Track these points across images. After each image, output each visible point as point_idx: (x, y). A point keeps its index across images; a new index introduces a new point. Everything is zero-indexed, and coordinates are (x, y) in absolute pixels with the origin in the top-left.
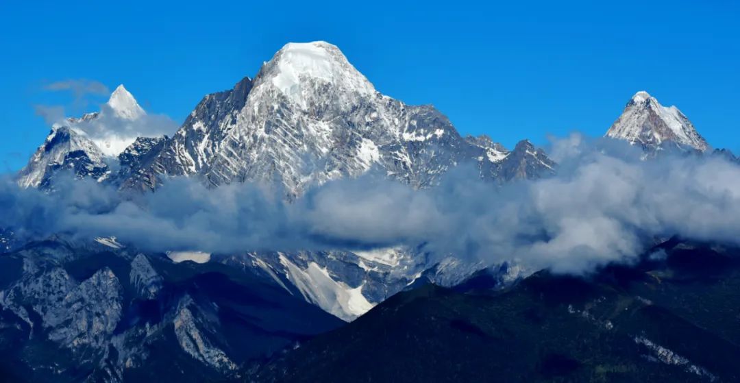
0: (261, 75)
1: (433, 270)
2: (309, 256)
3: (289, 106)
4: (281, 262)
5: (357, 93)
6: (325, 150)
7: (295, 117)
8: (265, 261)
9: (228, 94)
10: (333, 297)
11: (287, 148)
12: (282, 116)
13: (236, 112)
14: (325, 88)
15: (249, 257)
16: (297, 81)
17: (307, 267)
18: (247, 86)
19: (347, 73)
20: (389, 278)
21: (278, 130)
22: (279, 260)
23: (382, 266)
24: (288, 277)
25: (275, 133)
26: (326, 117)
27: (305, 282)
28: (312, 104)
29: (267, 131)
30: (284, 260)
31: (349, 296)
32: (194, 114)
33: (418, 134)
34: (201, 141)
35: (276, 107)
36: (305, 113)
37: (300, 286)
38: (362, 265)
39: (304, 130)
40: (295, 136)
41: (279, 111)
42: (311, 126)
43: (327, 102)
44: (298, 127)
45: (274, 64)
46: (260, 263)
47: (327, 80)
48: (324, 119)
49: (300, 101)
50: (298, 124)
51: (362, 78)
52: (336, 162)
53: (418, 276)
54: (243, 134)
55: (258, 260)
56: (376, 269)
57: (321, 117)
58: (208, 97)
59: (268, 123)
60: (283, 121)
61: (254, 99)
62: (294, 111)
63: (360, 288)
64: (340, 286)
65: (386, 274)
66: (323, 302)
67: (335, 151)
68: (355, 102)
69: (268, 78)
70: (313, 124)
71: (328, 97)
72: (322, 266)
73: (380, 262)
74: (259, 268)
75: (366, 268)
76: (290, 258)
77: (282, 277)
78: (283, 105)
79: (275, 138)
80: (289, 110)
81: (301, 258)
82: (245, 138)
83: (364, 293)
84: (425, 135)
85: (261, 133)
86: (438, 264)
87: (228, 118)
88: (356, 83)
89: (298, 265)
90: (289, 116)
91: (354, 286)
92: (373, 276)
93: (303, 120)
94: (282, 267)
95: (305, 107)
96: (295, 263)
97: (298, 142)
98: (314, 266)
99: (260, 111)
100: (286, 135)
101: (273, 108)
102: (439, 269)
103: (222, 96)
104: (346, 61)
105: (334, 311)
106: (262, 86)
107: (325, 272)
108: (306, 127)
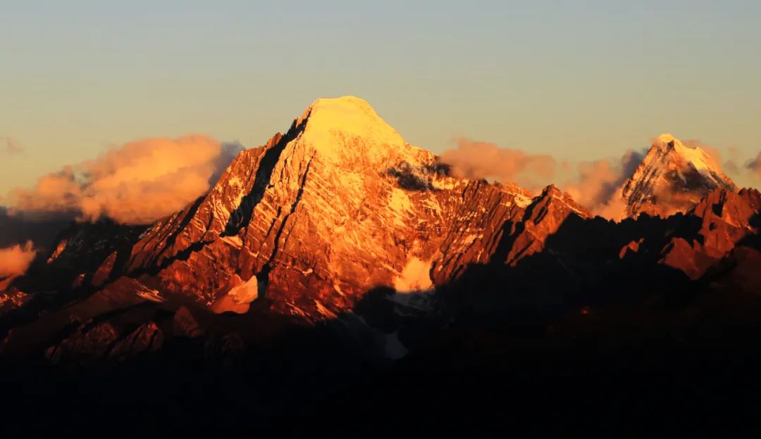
2: (346, 303)
3: (320, 159)
4: (319, 310)
5: (386, 146)
6: (357, 201)
7: (327, 170)
8: (303, 310)
9: (261, 150)
11: (321, 200)
12: (315, 169)
14: (356, 141)
15: (288, 306)
16: (328, 135)
19: (376, 126)
21: (311, 183)
22: (317, 308)
23: (415, 311)
26: (357, 168)
28: (343, 157)
30: (321, 308)
31: (386, 341)
32: (230, 170)
33: (447, 183)
34: (237, 195)
35: (309, 160)
36: (337, 166)
38: (396, 310)
39: (336, 183)
40: (328, 188)
41: (311, 165)
42: (342, 178)
43: (358, 154)
44: (330, 180)
45: (305, 119)
46: (298, 310)
47: (357, 134)
48: (355, 170)
49: (332, 154)
50: (330, 177)
51: (390, 130)
52: (368, 211)
55: (296, 308)
56: (410, 315)
57: (352, 169)
58: (242, 153)
59: (302, 177)
60: (316, 174)
61: (288, 154)
62: (326, 164)
63: (395, 334)
67: (367, 202)
68: (385, 153)
69: (300, 134)
70: (344, 176)
71: (358, 150)
73: (415, 307)
74: (298, 317)
75: (401, 314)
78: (314, 158)
80: (322, 164)
81: (337, 305)
82: (280, 191)
84: (454, 183)
85: (295, 186)
88: (385, 136)
89: (335, 313)
90: (322, 168)
93: (335, 173)
95: (337, 160)
96: (332, 311)
97: (331, 193)
99: (293, 165)
100: (319, 187)
101: (305, 162)
103: (256, 152)
104: (375, 114)
106: (294, 141)
108: (337, 179)
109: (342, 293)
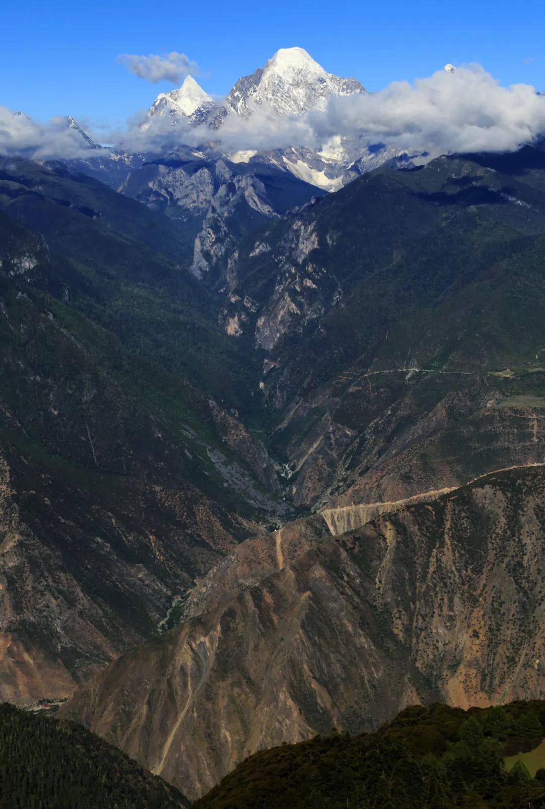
0: (267, 66)
1: (359, 161)
2: (298, 157)
3: (283, 82)
5: (316, 74)
6: (302, 103)
7: (286, 87)
8: (277, 161)
9: (251, 77)
10: (311, 177)
11: (284, 103)
12: (280, 86)
13: (255, 86)
14: (300, 71)
15: (268, 159)
16: (286, 69)
17: (297, 163)
18: (260, 73)
19: (310, 63)
20: (337, 166)
21: (279, 94)
22: (283, 160)
23: (333, 160)
24: (288, 168)
25: (277, 96)
26: (301, 86)
27: (296, 170)
28: (294, 80)
29: (273, 95)
30: (285, 160)
31: (318, 177)
32: (234, 88)
33: (347, 93)
34: (239, 101)
35: (277, 82)
36: (291, 85)
37: (294, 172)
38: (323, 160)
39: (291, 94)
40: (287, 97)
41: (278, 84)
42: (294, 91)
43: (302, 78)
44: (288, 92)
45: (274, 60)
46: (274, 161)
47: (301, 67)
49: (288, 78)
51: (318, 65)
52: (307, 109)
53: (353, 164)
54: (261, 97)
55: (272, 160)
56: (330, 162)
57: (299, 86)
58: (241, 79)
59: (273, 91)
60: (281, 90)
61: (265, 78)
62: (285, 83)
63: (323, 172)
64: (313, 171)
65: (336, 164)
66: (306, 179)
67: (307, 104)
68: (315, 78)
69: (271, 67)
71: (302, 76)
72: (304, 162)
73: (333, 158)
74: (273, 164)
75: (326, 162)
76: (288, 159)
77: (285, 168)
78: (280, 81)
79: (277, 98)
80: (283, 84)
81: (293, 158)
82: (262, 99)
83: (326, 174)
84: (351, 92)
85: (270, 96)
86: (361, 158)
87: (252, 89)
88: (315, 69)
89: (292, 162)
90: (283, 86)
91: (320, 171)
92: (329, 166)
93: (290, 89)
94: (285, 163)
95: (291, 82)
96: (290, 161)
97: (288, 99)
98: (300, 162)
99: (268, 85)
100: (282, 96)
101: (275, 83)
102: (363, 160)
103: (247, 78)
104: (310, 57)
105: (312, 183)
106: (269, 72)
107: (305, 164)
108: (292, 92)
109: (295, 152)
